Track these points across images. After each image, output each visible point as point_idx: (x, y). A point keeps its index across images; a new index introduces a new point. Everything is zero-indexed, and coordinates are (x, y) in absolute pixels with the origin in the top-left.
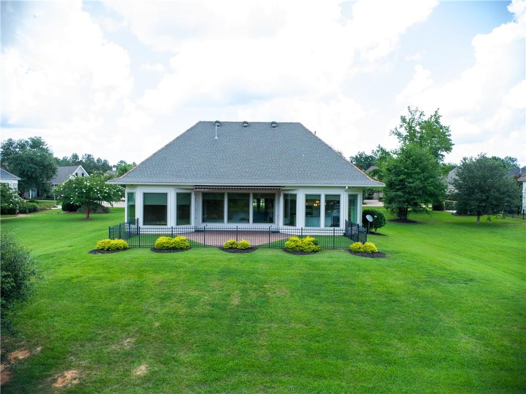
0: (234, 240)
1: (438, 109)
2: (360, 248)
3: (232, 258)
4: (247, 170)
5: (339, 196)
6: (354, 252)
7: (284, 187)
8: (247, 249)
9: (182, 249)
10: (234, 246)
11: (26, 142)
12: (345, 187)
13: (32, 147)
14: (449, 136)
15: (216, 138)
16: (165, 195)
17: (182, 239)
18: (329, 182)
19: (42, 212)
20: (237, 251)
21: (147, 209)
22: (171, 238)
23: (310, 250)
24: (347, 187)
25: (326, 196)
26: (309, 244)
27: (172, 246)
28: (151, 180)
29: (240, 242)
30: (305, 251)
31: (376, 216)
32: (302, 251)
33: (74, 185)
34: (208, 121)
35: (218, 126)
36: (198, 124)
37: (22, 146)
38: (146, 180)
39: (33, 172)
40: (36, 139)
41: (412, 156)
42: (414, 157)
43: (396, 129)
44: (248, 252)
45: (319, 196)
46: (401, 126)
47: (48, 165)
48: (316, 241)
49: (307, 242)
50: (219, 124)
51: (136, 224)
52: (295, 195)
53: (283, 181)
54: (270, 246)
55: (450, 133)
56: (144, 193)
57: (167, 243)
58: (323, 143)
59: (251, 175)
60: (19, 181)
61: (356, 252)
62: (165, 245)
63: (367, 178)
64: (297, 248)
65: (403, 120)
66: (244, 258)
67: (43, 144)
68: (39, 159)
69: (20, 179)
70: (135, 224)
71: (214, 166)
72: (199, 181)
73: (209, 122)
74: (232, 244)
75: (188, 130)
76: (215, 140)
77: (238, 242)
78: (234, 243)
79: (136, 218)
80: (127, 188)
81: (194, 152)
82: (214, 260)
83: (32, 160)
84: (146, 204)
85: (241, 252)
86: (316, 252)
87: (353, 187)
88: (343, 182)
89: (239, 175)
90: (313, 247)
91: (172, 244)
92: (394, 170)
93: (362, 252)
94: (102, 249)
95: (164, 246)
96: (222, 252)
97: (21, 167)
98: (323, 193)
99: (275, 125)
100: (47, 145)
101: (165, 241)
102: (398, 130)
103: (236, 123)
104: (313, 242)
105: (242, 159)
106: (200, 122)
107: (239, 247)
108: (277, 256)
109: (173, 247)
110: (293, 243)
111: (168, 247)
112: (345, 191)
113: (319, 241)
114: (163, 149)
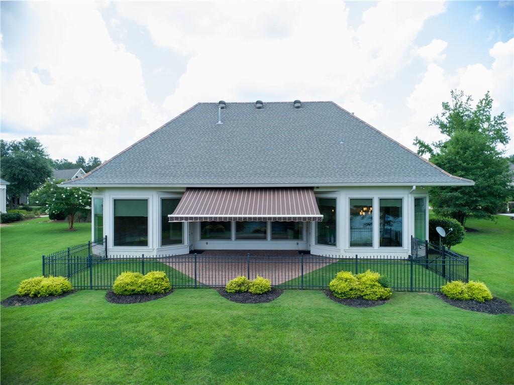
0: (243, 277)
1: (488, 92)
2: (462, 293)
3: (239, 317)
4: (263, 164)
5: (400, 200)
6: (452, 299)
7: (318, 187)
8: (266, 293)
9: (156, 295)
10: (243, 288)
11: (20, 143)
12: (412, 187)
13: (26, 148)
14: (504, 124)
15: (220, 122)
16: (145, 202)
17: (157, 276)
18: (386, 179)
19: (28, 221)
20: (247, 299)
21: (120, 222)
22: (141, 275)
23: (375, 298)
24: (414, 188)
25: (381, 200)
26: (373, 286)
27: (141, 289)
28: (124, 181)
29: (254, 280)
30: (366, 297)
31: (451, 229)
32: (361, 297)
33: (52, 189)
34: (209, 102)
35: (222, 108)
36: (196, 106)
37: (15, 148)
38: (117, 181)
39: (24, 176)
40: (29, 139)
41: (471, 147)
42: (473, 147)
43: (437, 117)
44: (268, 301)
45: (371, 200)
46: (444, 114)
47: (42, 168)
48: (383, 279)
49: (368, 282)
50: (222, 105)
51: (104, 244)
52: (334, 200)
53: (317, 180)
54: (303, 286)
55: (504, 120)
56: (115, 200)
57: (132, 284)
58: (368, 126)
59: (268, 172)
60: (7, 186)
61: (456, 300)
62: (129, 288)
63: (442, 173)
64: (353, 293)
65: (446, 106)
66: (262, 315)
67: (38, 145)
68: (31, 161)
69: (9, 183)
70: (102, 244)
71: (216, 159)
72: (192, 181)
73: (211, 103)
74: (240, 286)
75: (183, 114)
76: (218, 125)
77: (250, 281)
78: (243, 283)
79: (104, 237)
80: (94, 193)
81: (188, 141)
82: (206, 323)
83: (23, 162)
84: (118, 215)
85: (256, 302)
86: (386, 299)
87: (423, 186)
88: (408, 179)
89: (251, 172)
90: (381, 291)
91: (140, 286)
92: (448, 165)
93: (466, 300)
94: (26, 295)
95: (126, 290)
96: (224, 300)
97: (12, 171)
98: (376, 197)
99: (299, 105)
100: (42, 146)
101: (128, 280)
102: (440, 118)
103: (246, 104)
104: (379, 281)
105: (255, 148)
106: (200, 104)
107: (252, 290)
108: (319, 310)
109: (141, 291)
110: (344, 285)
111: (133, 290)
112: (410, 193)
113: (388, 280)
114: (146, 138)
